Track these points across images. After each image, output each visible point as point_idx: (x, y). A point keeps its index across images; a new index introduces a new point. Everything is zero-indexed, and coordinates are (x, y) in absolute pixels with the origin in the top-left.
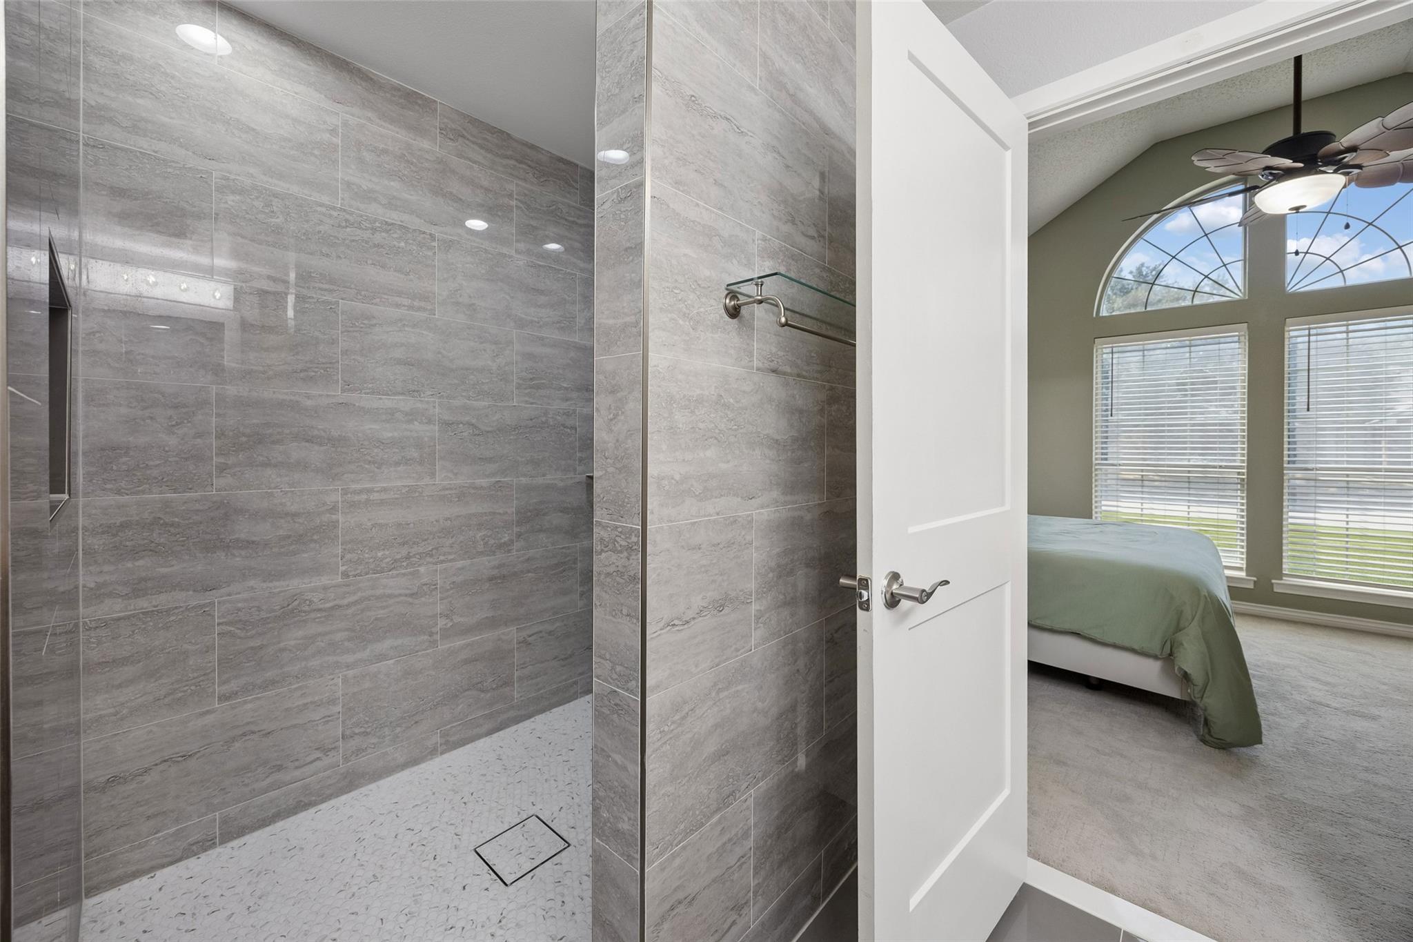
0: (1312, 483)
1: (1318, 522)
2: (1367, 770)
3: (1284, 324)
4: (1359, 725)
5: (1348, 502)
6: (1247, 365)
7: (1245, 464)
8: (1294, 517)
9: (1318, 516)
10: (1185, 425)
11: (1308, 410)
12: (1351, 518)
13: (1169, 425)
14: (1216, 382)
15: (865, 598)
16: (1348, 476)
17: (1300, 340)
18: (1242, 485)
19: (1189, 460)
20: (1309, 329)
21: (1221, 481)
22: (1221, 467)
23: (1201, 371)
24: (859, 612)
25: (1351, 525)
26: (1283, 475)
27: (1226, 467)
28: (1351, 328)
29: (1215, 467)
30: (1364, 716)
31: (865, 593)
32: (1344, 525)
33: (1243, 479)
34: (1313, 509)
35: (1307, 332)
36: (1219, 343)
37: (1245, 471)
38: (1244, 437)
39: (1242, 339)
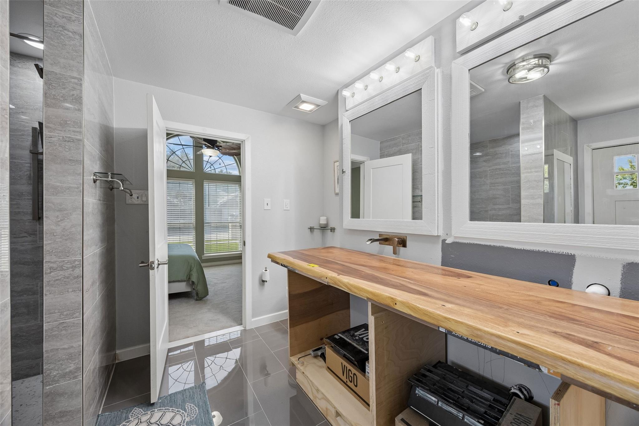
0: (210, 227)
1: (211, 238)
2: (226, 292)
3: (203, 182)
4: (223, 285)
5: (217, 231)
6: (195, 192)
7: (195, 222)
8: (206, 237)
9: (211, 236)
10: (178, 210)
11: (209, 206)
12: (218, 236)
13: (174, 210)
14: (187, 196)
15: (153, 266)
16: (217, 224)
17: (207, 186)
18: (194, 229)
19: (180, 221)
20: (209, 184)
21: (189, 227)
22: (189, 223)
23: (183, 192)
24: (150, 271)
25: (218, 237)
26: (204, 225)
27: (190, 223)
28: (217, 185)
29: (187, 223)
30: (224, 283)
31: (153, 265)
32: (216, 237)
33: (194, 227)
34: (210, 234)
35: (208, 184)
36: (188, 184)
37: (195, 224)
38: (194, 214)
39: (193, 184)
